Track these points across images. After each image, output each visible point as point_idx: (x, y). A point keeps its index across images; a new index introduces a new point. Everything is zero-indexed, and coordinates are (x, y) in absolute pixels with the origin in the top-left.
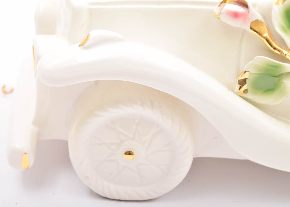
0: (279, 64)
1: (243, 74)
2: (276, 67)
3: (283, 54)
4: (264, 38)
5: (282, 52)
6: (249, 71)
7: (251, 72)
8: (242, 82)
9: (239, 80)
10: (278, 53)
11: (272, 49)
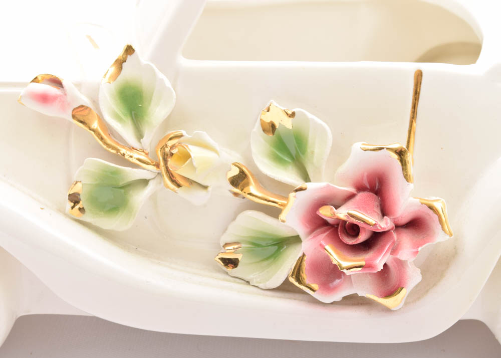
0: (117, 169)
1: (73, 185)
2: (115, 172)
3: (119, 153)
4: (94, 131)
5: (118, 150)
6: (81, 182)
7: (83, 182)
8: (75, 199)
9: (70, 195)
10: (114, 151)
11: (105, 147)
